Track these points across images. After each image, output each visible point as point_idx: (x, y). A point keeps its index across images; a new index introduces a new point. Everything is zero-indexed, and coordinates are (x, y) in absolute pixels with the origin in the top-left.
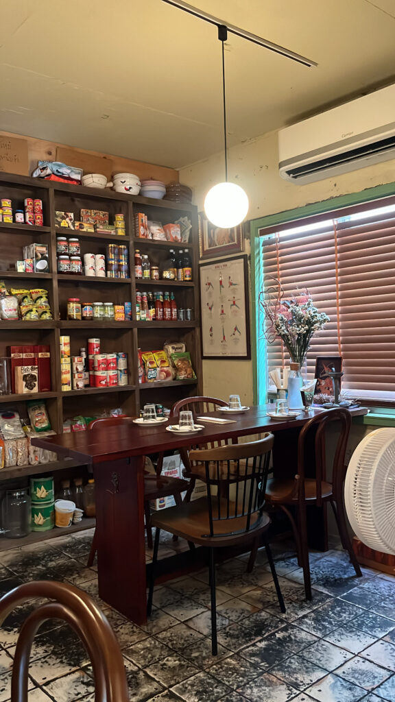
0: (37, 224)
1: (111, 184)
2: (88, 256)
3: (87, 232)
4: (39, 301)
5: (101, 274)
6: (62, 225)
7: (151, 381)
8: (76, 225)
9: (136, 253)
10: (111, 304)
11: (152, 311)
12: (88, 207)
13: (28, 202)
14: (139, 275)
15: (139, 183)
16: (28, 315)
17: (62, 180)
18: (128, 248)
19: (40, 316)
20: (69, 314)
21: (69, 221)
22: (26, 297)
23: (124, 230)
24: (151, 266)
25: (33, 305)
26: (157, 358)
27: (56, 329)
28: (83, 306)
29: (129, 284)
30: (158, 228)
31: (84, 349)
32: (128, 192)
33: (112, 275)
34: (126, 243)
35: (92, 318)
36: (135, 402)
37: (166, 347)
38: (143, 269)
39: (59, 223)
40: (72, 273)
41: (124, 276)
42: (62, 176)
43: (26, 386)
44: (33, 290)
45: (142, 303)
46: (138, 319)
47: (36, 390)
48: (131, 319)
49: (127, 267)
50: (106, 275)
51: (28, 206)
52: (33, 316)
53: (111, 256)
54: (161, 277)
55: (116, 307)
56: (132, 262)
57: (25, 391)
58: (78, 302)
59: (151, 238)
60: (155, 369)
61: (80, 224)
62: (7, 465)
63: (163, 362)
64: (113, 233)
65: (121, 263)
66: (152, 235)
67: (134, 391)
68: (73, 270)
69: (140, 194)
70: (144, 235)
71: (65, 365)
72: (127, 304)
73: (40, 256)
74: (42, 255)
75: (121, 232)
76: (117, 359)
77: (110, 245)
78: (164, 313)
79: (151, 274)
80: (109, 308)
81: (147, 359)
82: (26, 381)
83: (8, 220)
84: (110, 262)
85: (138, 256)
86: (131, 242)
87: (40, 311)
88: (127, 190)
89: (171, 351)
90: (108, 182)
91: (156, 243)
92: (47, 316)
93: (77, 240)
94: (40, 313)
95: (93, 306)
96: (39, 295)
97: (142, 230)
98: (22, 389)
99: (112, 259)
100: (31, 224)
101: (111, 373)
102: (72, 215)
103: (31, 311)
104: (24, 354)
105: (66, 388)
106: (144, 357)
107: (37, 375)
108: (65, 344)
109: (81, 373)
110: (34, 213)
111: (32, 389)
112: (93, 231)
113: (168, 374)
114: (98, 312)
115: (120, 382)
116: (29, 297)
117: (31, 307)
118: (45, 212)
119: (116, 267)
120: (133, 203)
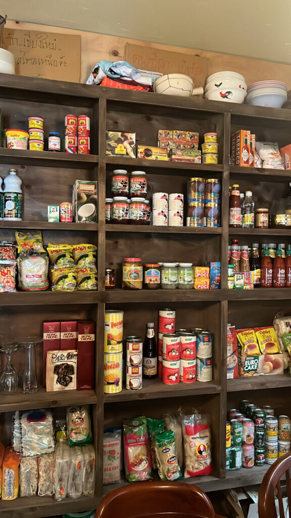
0: (81, 152)
1: (200, 91)
2: (158, 197)
3: (156, 161)
4: (82, 262)
5: (177, 222)
6: (117, 151)
7: (250, 375)
8: (139, 150)
9: (233, 189)
10: (190, 265)
11: (255, 274)
12: (170, 127)
13: (68, 120)
14: (235, 222)
15: (244, 85)
16: (61, 283)
17: (119, 85)
18: (220, 182)
19: (78, 285)
20: (124, 280)
21: (128, 146)
22: (64, 256)
23: (214, 156)
24: (256, 207)
25: (70, 268)
26: (261, 340)
27: (100, 304)
28: (145, 269)
29: (220, 235)
30: (272, 151)
31: (152, 325)
32: (225, 100)
33: (193, 223)
34: (218, 175)
35: (160, 286)
36: (219, 411)
37: (277, 321)
38: (243, 212)
39: (113, 149)
40: (130, 222)
41: (212, 224)
42: (120, 79)
43: (59, 381)
44: (77, 246)
45: (241, 262)
46: (230, 286)
47: (73, 386)
48: (219, 286)
49: (217, 212)
50: (185, 223)
51: (69, 126)
52: (66, 285)
53: (194, 195)
54: (272, 224)
55: (197, 269)
56: (227, 202)
57: (57, 387)
58: (138, 264)
59: (260, 167)
60: (256, 357)
61: (146, 150)
62: (22, 494)
63: (270, 345)
64: (197, 160)
65: (209, 205)
66: (263, 161)
67: (218, 394)
68: (133, 217)
69: (246, 101)
70: (247, 162)
71: (113, 355)
72: (215, 265)
73: (85, 198)
74: (88, 196)
75: (211, 159)
76: (196, 344)
77: (193, 179)
78: (274, 277)
79: (256, 220)
80: (186, 271)
81: (244, 341)
82: (58, 374)
83: (37, 147)
84: (192, 204)
85: (236, 193)
86: (226, 174)
87: (81, 276)
88: (224, 96)
89: (284, 329)
90: (195, 86)
91: (267, 173)
92: (89, 285)
93: (143, 173)
94: (80, 279)
95: (161, 268)
96: (83, 253)
97: (244, 155)
98: (53, 385)
99: (194, 200)
100: (70, 151)
101: (186, 364)
102: (133, 136)
103: (66, 277)
104: (62, 334)
105: (113, 390)
106: (242, 337)
107: (75, 365)
108: (114, 325)
109: (137, 367)
110: (77, 135)
111: (66, 385)
112: (166, 159)
113: (276, 365)
114: (170, 277)
115: (199, 376)
116: (68, 256)
117: (66, 272)
118: (93, 133)
119: (201, 211)
120: (232, 115)
